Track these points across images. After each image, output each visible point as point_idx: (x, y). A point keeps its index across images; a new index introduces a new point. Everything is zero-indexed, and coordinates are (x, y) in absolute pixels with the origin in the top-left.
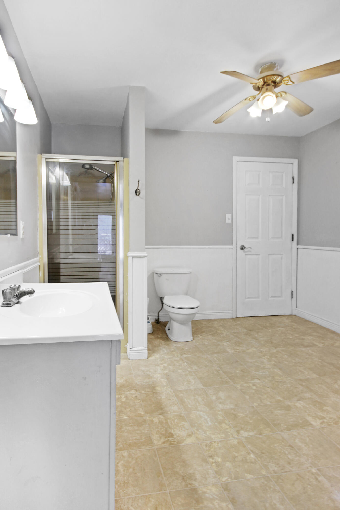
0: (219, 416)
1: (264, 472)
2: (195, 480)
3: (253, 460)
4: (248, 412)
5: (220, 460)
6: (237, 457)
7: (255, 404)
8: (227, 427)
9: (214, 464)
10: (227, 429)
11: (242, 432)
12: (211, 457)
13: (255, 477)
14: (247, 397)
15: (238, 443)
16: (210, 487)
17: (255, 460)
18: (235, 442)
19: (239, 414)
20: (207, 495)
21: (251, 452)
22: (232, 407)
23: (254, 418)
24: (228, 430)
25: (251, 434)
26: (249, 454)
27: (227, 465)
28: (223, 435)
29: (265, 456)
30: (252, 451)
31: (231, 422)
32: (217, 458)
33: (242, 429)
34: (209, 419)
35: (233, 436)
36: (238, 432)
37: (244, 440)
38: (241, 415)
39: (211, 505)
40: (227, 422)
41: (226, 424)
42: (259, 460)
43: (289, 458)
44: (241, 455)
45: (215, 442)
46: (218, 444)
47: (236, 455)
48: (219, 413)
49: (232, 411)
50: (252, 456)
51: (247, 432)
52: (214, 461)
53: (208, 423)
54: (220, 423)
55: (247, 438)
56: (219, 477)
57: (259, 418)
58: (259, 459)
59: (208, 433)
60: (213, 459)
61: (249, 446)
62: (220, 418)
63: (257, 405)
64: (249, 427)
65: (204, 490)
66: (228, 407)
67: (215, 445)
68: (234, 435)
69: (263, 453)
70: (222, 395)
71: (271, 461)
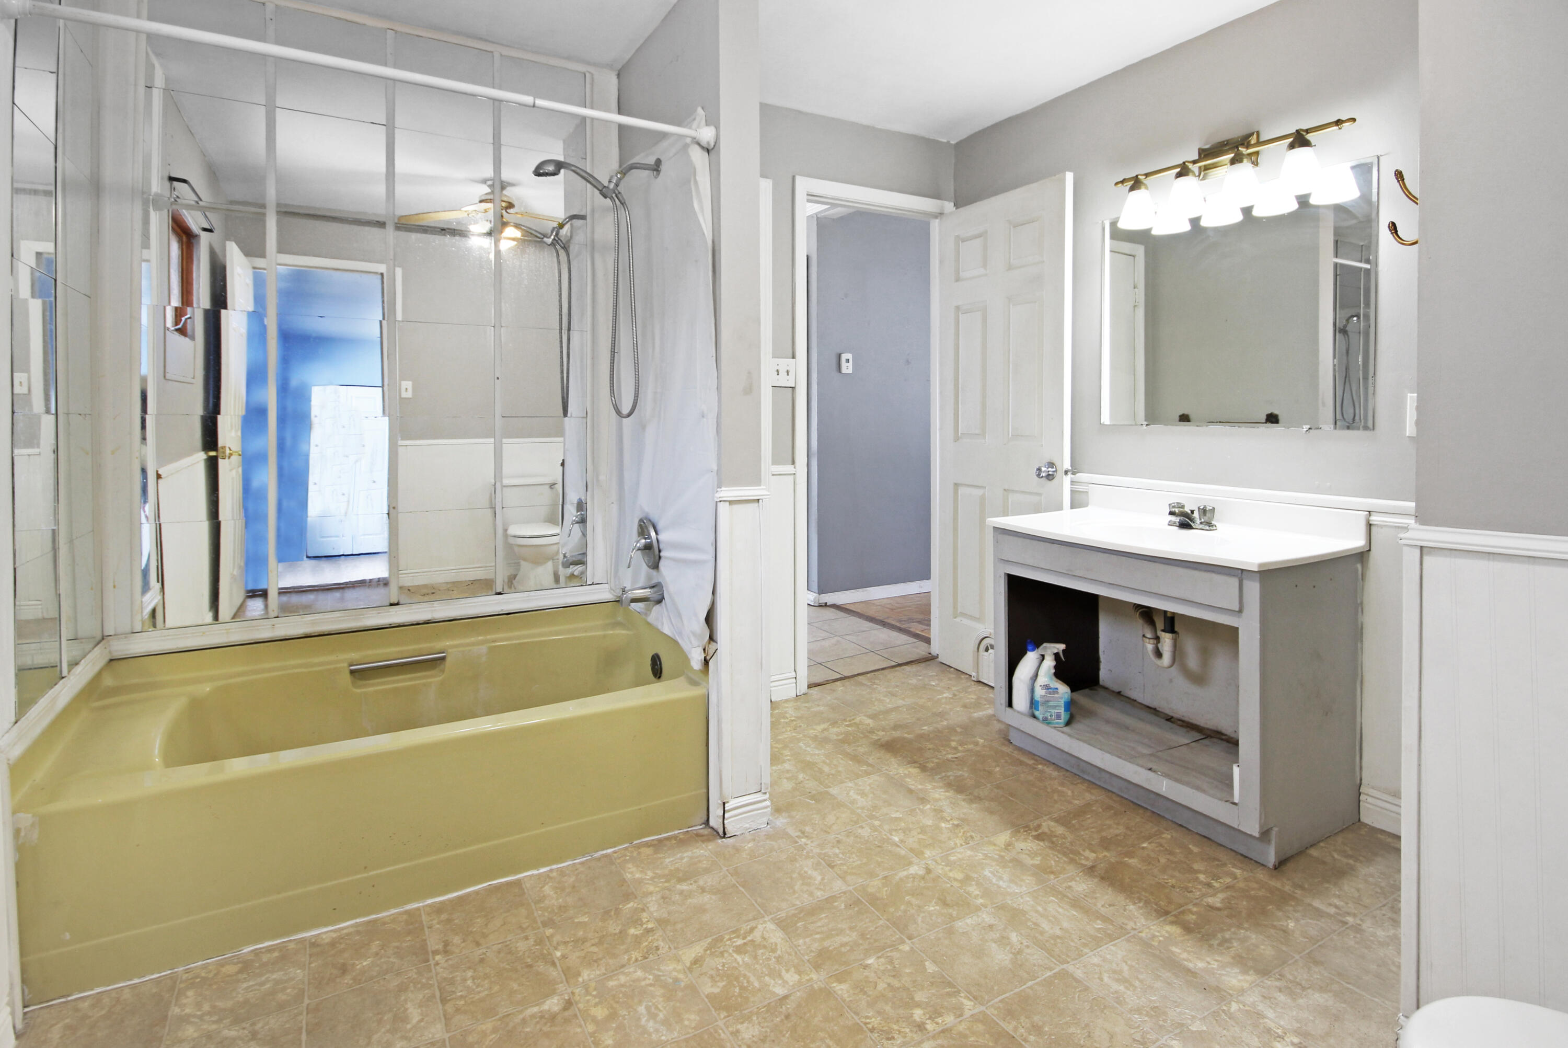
0: (977, 892)
1: (877, 823)
2: (964, 800)
3: (894, 833)
4: (920, 919)
5: (943, 825)
6: (919, 833)
7: (906, 948)
8: (951, 874)
9: (949, 819)
10: (950, 871)
11: (922, 872)
12: (957, 826)
13: (888, 816)
14: (931, 967)
15: (923, 853)
16: (942, 797)
17: (891, 835)
18: (928, 853)
19: (937, 908)
20: (943, 790)
21: (898, 844)
22: (959, 924)
23: (903, 907)
24: (948, 869)
25: (903, 874)
26: (902, 841)
27: (931, 822)
28: (952, 858)
29: (876, 843)
30: (898, 846)
31: (949, 885)
32: (947, 826)
33: (923, 878)
34: (994, 881)
35: (936, 862)
36: (929, 871)
37: (915, 860)
38: (933, 908)
39: (934, 784)
40: (956, 884)
41: (955, 880)
42: (885, 835)
43: (838, 848)
44: (913, 837)
45: (961, 845)
46: (956, 844)
47: (920, 836)
48: (980, 901)
49: (954, 913)
50: (896, 839)
51: (911, 874)
52: (951, 822)
53: (990, 872)
54: (967, 879)
55: (910, 863)
56: (936, 808)
57: (892, 910)
58: (885, 837)
59: (980, 856)
60: (953, 824)
61: (903, 852)
62: (974, 890)
63: (901, 947)
64: (909, 885)
65: (947, 794)
66: (969, 921)
67: (958, 842)
68: (934, 863)
69: (879, 846)
70: (1001, 957)
71: (866, 839)
